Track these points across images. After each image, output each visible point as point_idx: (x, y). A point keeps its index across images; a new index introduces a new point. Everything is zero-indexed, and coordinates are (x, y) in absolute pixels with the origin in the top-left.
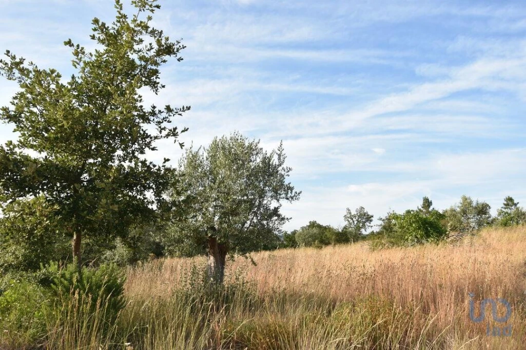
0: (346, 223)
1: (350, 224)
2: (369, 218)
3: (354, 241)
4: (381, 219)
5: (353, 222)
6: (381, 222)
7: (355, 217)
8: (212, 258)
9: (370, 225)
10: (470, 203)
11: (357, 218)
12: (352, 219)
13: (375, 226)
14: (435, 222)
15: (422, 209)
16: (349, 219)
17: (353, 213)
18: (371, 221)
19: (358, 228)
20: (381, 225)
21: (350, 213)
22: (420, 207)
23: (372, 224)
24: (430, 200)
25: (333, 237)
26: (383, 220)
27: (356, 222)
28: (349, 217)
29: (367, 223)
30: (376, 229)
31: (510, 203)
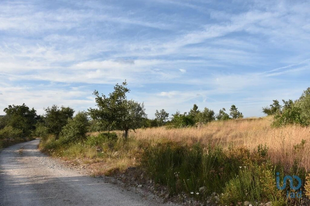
0: (156, 117)
1: (158, 118)
2: (167, 115)
3: (159, 126)
4: (173, 115)
5: (159, 116)
6: (173, 117)
7: (160, 114)
8: (125, 131)
9: (167, 118)
10: (208, 111)
11: (161, 115)
12: (159, 115)
13: (170, 118)
14: (191, 119)
15: (193, 110)
16: (158, 115)
17: (159, 112)
18: (168, 116)
19: (162, 120)
20: (173, 118)
21: (158, 112)
22: (192, 109)
23: (168, 117)
24: (197, 106)
25: (150, 124)
26: (174, 116)
27: (160, 117)
28: (157, 114)
29: (166, 117)
30: (170, 120)
31: (234, 108)
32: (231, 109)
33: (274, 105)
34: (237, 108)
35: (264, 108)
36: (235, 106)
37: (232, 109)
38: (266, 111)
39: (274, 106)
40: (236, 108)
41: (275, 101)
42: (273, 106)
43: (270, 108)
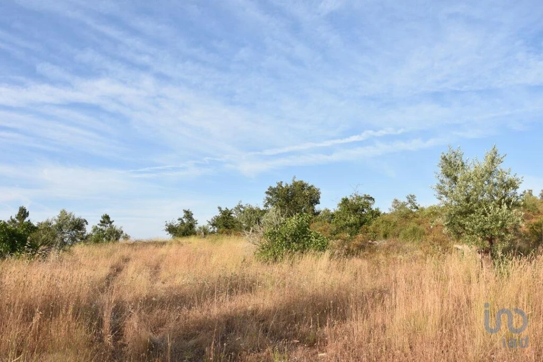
14: (23, 235)
22: (14, 217)
24: (27, 211)
31: (106, 221)
32: (101, 221)
33: (184, 219)
34: (113, 221)
35: (168, 223)
36: (109, 216)
37: (103, 222)
38: (172, 229)
39: (185, 221)
40: (111, 220)
41: (187, 212)
42: (183, 221)
43: (177, 223)
